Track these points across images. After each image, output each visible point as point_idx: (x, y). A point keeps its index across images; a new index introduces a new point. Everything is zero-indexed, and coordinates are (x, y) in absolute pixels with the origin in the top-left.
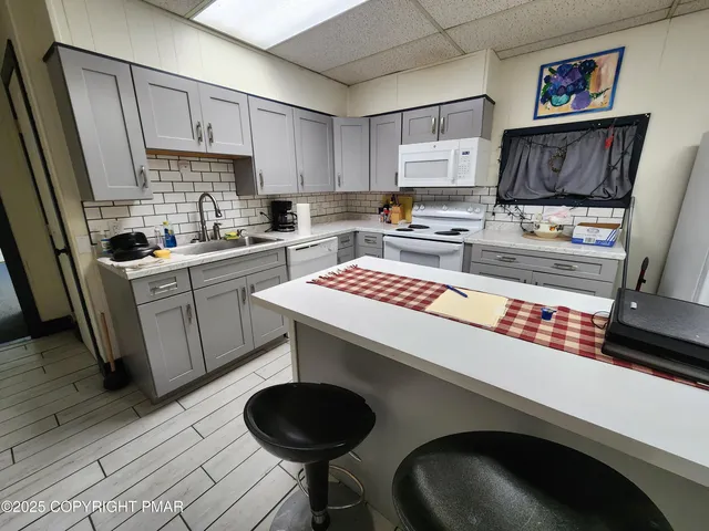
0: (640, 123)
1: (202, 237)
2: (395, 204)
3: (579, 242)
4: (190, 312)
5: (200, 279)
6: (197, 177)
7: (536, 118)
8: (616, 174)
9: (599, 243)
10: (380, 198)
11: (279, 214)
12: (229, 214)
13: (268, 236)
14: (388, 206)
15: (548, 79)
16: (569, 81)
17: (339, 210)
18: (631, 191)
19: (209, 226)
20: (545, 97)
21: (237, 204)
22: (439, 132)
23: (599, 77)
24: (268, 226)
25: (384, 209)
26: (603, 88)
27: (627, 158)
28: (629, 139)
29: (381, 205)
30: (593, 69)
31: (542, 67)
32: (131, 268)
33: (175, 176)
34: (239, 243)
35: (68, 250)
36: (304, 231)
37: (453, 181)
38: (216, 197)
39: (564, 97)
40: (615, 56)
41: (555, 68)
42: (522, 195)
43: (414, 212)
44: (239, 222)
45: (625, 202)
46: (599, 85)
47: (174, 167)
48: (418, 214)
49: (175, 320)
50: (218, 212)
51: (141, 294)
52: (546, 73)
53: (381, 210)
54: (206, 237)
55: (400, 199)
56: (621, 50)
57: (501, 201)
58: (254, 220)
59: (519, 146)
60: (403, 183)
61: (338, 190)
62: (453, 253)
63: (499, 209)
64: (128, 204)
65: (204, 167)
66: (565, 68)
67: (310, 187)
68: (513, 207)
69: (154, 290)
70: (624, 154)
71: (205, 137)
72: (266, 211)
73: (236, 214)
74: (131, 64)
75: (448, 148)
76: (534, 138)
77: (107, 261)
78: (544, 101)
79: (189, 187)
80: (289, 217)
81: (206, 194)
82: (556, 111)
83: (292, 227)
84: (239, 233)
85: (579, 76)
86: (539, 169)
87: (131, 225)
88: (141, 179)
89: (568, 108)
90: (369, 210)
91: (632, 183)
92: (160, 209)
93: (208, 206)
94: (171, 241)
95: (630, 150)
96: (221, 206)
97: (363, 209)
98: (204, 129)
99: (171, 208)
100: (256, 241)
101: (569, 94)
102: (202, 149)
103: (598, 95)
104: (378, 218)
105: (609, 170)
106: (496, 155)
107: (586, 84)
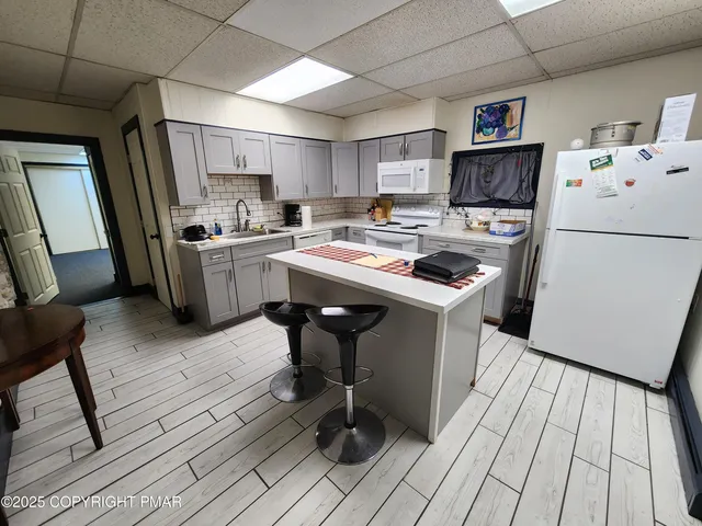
0: (538, 149)
1: (237, 229)
2: (378, 206)
3: (493, 233)
4: (231, 274)
5: (238, 254)
6: (235, 189)
7: (473, 144)
8: (524, 185)
9: (505, 235)
10: (370, 201)
11: (291, 214)
12: (256, 214)
13: (281, 229)
14: (374, 208)
15: (480, 116)
16: (493, 118)
17: (339, 211)
18: (535, 197)
19: (243, 222)
20: (479, 129)
21: (261, 207)
22: (405, 153)
23: (512, 116)
24: (283, 223)
25: (371, 210)
26: (514, 124)
27: (531, 174)
28: (532, 160)
29: (369, 207)
30: (507, 111)
31: (476, 108)
32: (200, 245)
33: (222, 189)
34: (261, 233)
35: (158, 236)
36: (307, 225)
37: (414, 190)
38: (247, 202)
39: (490, 130)
40: (521, 102)
41: (484, 109)
42: (467, 200)
43: (392, 213)
44: (262, 220)
45: (531, 205)
46: (512, 123)
47: (221, 183)
48: (396, 213)
49: (222, 278)
50: (248, 212)
51: (205, 260)
52: (479, 112)
53: (369, 210)
54: (241, 229)
55: (382, 202)
56: (524, 99)
57: (452, 204)
58: (273, 218)
59: (464, 163)
60: (382, 190)
61: (335, 195)
62: (411, 241)
63: (452, 210)
64: (194, 208)
65: (240, 182)
66: (490, 109)
67: (313, 194)
68: (460, 208)
69: (211, 259)
70: (529, 170)
71: (242, 165)
72: (281, 211)
73: (261, 213)
74: (201, 125)
75: (409, 165)
76: (473, 158)
77: (184, 242)
78: (478, 132)
79: (230, 196)
80: (298, 216)
81: (241, 201)
82: (486, 139)
83: (299, 223)
84: (262, 227)
85: (499, 115)
86: (478, 180)
87: (196, 221)
88: (204, 192)
89: (493, 137)
90: (361, 211)
91: (535, 192)
92: (213, 210)
93: (242, 208)
94: (219, 232)
95: (533, 168)
96: (250, 208)
97: (356, 211)
98: (241, 159)
99: (219, 210)
100: (273, 232)
101: (494, 128)
102: (240, 172)
103: (512, 129)
104: (367, 216)
105: (521, 181)
106: (448, 170)
107: (504, 121)
